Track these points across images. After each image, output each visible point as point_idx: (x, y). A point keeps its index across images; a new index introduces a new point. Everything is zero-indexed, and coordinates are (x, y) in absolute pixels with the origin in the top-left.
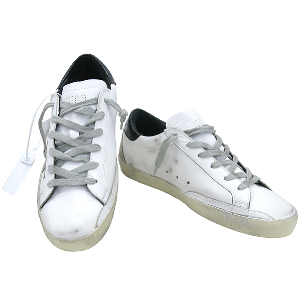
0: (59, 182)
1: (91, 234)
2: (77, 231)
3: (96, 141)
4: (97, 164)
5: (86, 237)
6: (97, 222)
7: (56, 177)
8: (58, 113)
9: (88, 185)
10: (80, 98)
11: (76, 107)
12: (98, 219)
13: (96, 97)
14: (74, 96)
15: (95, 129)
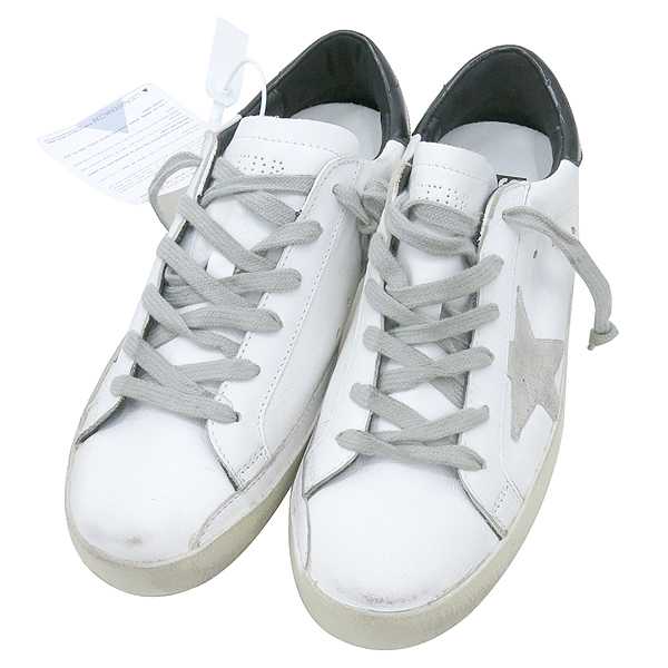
0: (137, 389)
1: (172, 561)
2: (136, 541)
3: (271, 303)
4: (257, 371)
5: (155, 565)
6: (202, 533)
7: (138, 372)
8: (199, 192)
9: (209, 422)
10: (268, 167)
11: (247, 187)
12: (206, 525)
13: (312, 173)
14: (252, 157)
15: (279, 266)
